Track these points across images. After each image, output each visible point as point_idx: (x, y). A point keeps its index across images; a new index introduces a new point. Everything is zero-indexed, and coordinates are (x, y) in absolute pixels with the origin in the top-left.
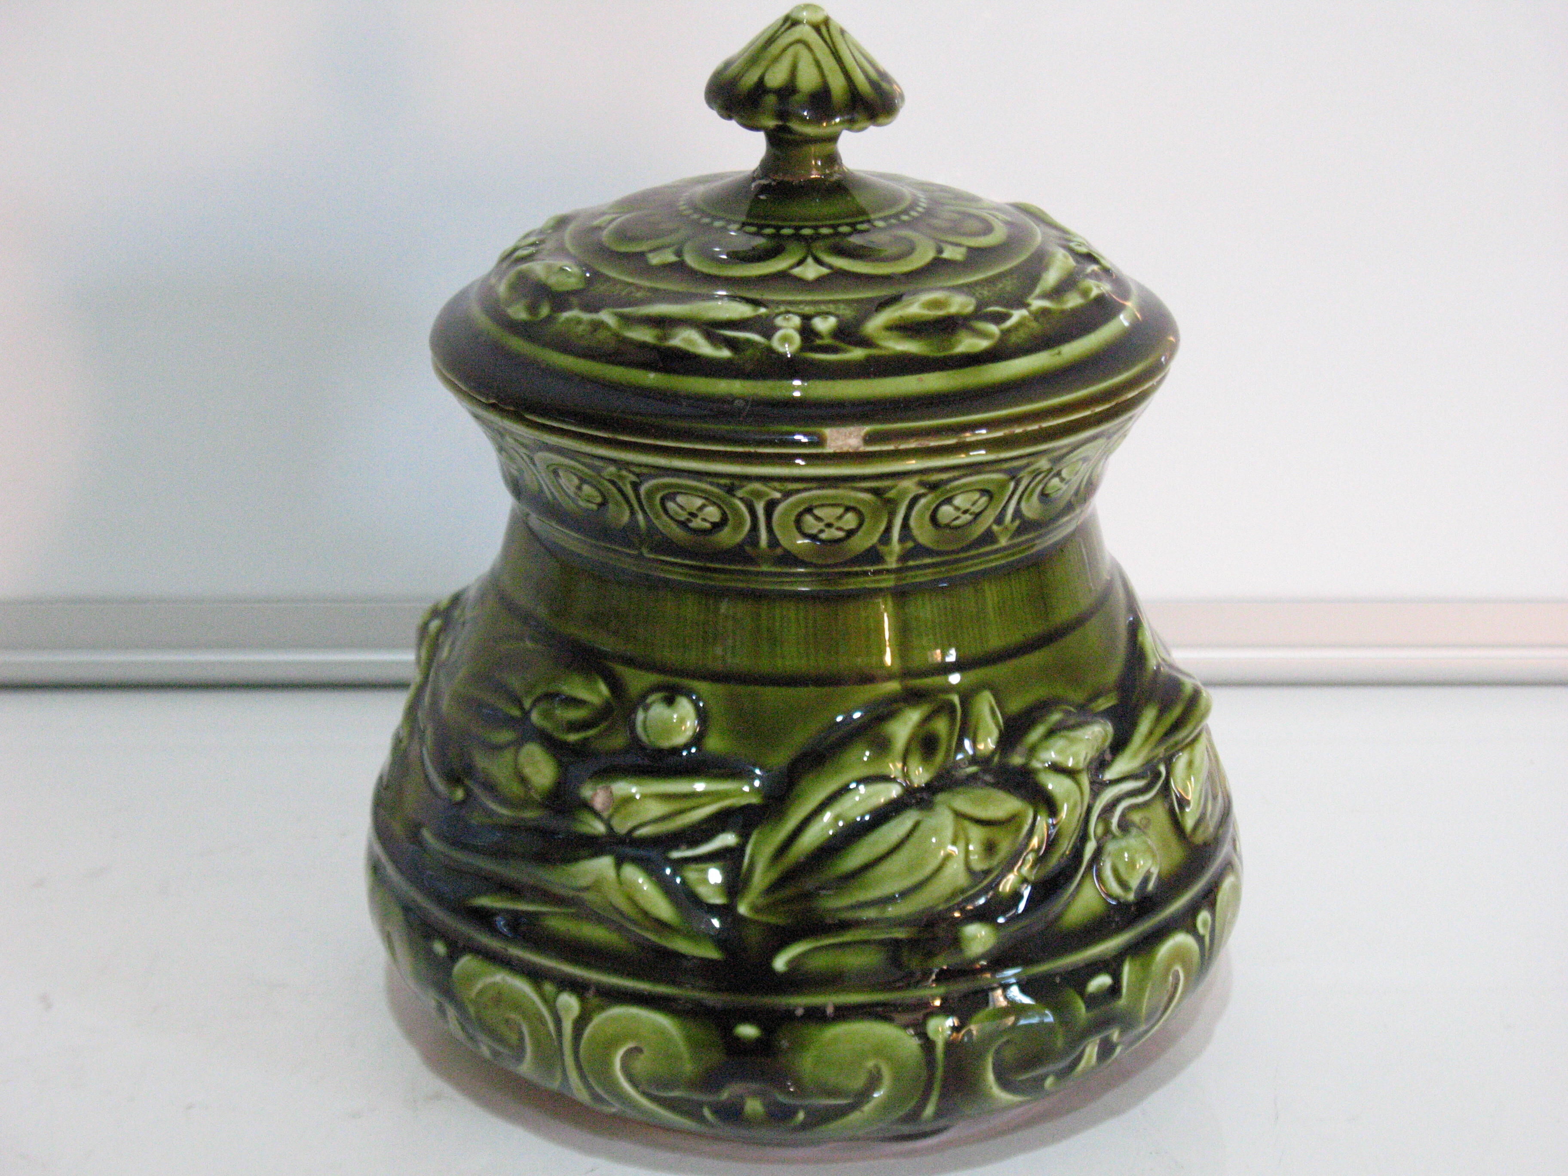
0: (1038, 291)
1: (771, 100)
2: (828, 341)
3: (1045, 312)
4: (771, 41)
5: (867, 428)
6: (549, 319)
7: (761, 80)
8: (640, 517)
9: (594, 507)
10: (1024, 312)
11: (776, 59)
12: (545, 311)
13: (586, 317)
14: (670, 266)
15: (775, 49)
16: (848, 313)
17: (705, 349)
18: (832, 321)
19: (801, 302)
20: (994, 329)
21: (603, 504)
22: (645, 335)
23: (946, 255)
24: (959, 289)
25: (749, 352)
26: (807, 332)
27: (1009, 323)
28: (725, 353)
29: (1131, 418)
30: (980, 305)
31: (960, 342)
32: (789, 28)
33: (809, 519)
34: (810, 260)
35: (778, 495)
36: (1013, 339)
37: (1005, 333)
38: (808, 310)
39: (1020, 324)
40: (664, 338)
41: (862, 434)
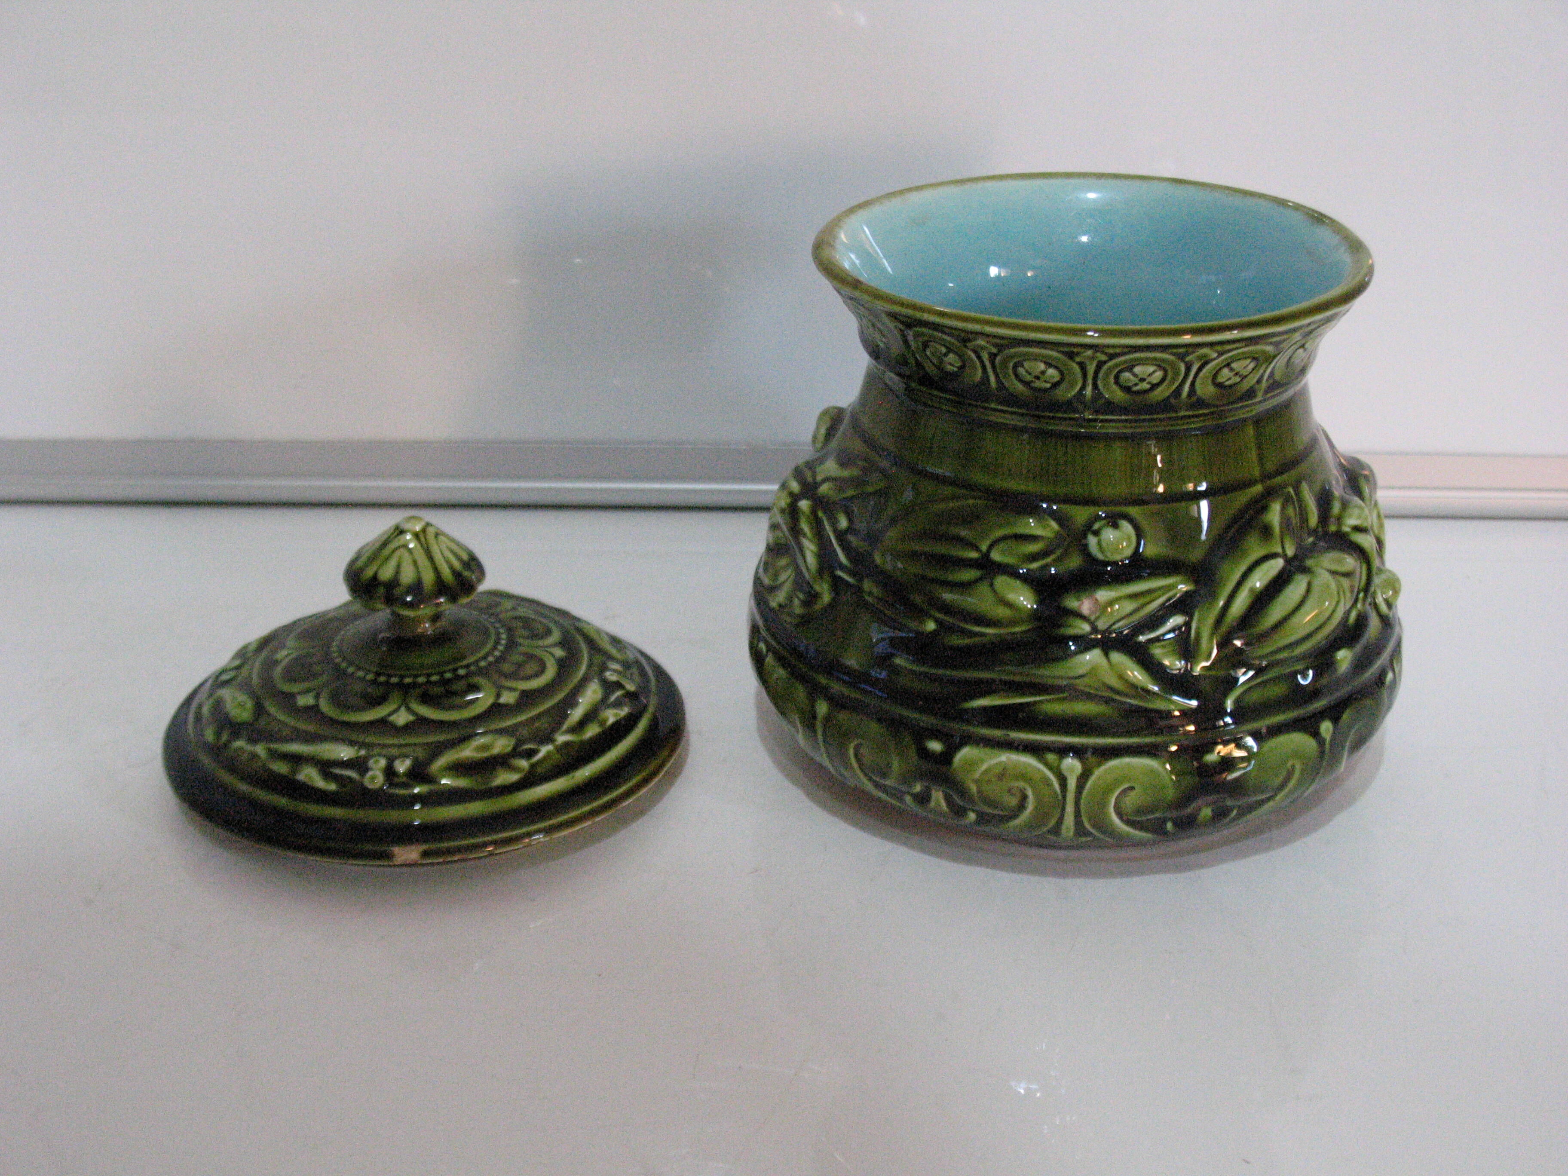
0: (565, 727)
1: (381, 590)
2: (404, 779)
3: (567, 744)
4: (385, 544)
5: (424, 847)
6: (226, 745)
7: (376, 574)
10: (550, 747)
11: (387, 559)
12: (225, 737)
13: (249, 748)
14: (308, 709)
15: (386, 552)
16: (421, 753)
17: (319, 782)
18: (408, 763)
19: (390, 746)
20: (524, 764)
22: (281, 768)
23: (502, 700)
24: (501, 732)
25: (350, 786)
26: (390, 772)
27: (540, 755)
28: (332, 787)
30: (519, 743)
31: (496, 777)
32: (398, 535)
34: (403, 709)
36: (539, 770)
37: (533, 766)
38: (394, 751)
39: (548, 756)
40: (294, 772)
41: (421, 850)
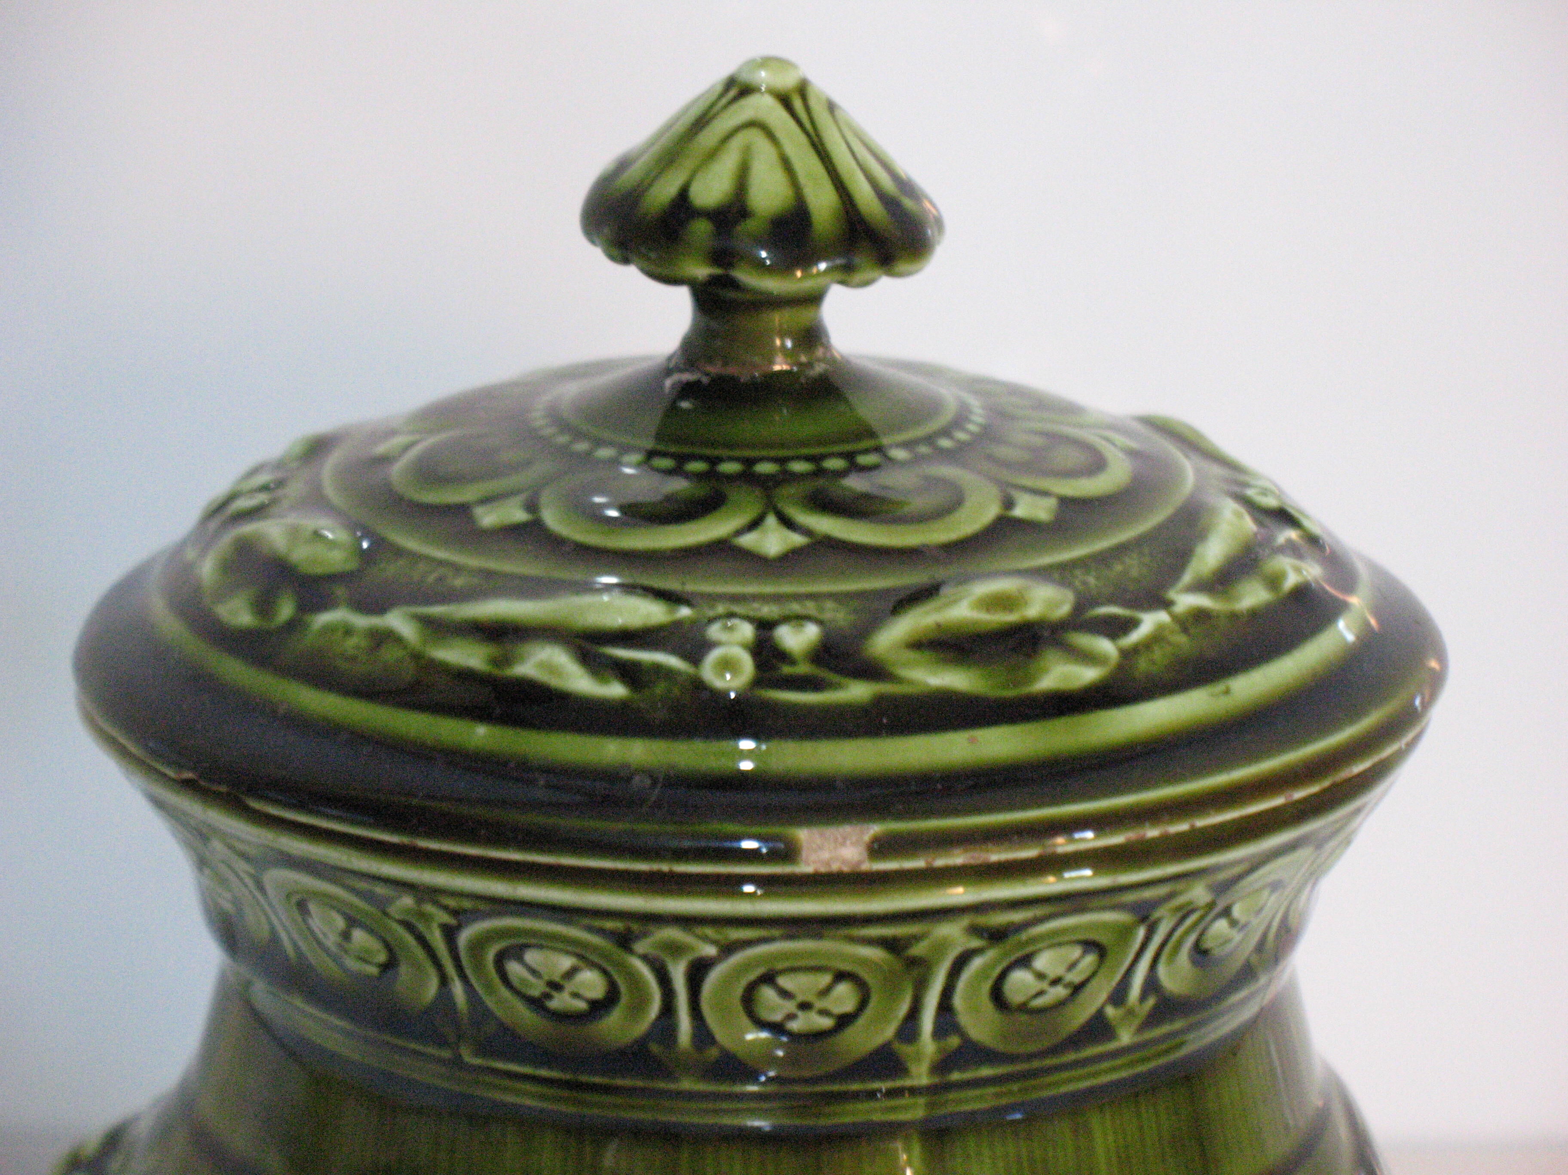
0: (1187, 578)
1: (701, 228)
2: (803, 669)
3: (1200, 616)
4: (701, 123)
5: (875, 829)
6: (293, 626)
7: (683, 194)
8: (458, 989)
9: (373, 970)
10: (1162, 617)
11: (712, 155)
12: (286, 610)
13: (362, 622)
14: (513, 531)
15: (709, 137)
16: (840, 616)
17: (579, 681)
18: (811, 633)
19: (755, 597)
20: (1106, 646)
21: (390, 965)
22: (468, 656)
23: (1020, 511)
24: (1043, 574)
25: (660, 689)
26: (766, 653)
27: (1135, 637)
28: (616, 690)
29: (1358, 811)
30: (1082, 605)
31: (1046, 671)
32: (734, 100)
33: (768, 993)
34: (771, 520)
35: (710, 951)
36: (1143, 665)
37: (1128, 655)
38: (768, 611)
39: (1157, 638)
40: (505, 661)
41: (867, 838)
